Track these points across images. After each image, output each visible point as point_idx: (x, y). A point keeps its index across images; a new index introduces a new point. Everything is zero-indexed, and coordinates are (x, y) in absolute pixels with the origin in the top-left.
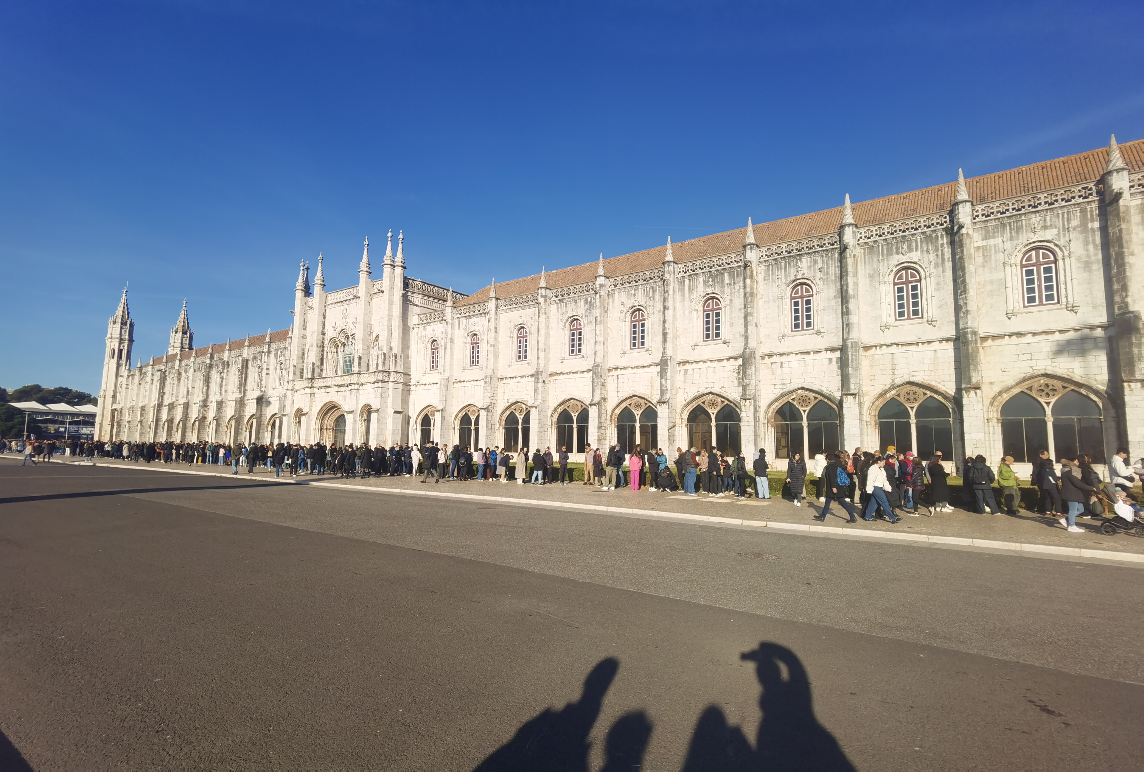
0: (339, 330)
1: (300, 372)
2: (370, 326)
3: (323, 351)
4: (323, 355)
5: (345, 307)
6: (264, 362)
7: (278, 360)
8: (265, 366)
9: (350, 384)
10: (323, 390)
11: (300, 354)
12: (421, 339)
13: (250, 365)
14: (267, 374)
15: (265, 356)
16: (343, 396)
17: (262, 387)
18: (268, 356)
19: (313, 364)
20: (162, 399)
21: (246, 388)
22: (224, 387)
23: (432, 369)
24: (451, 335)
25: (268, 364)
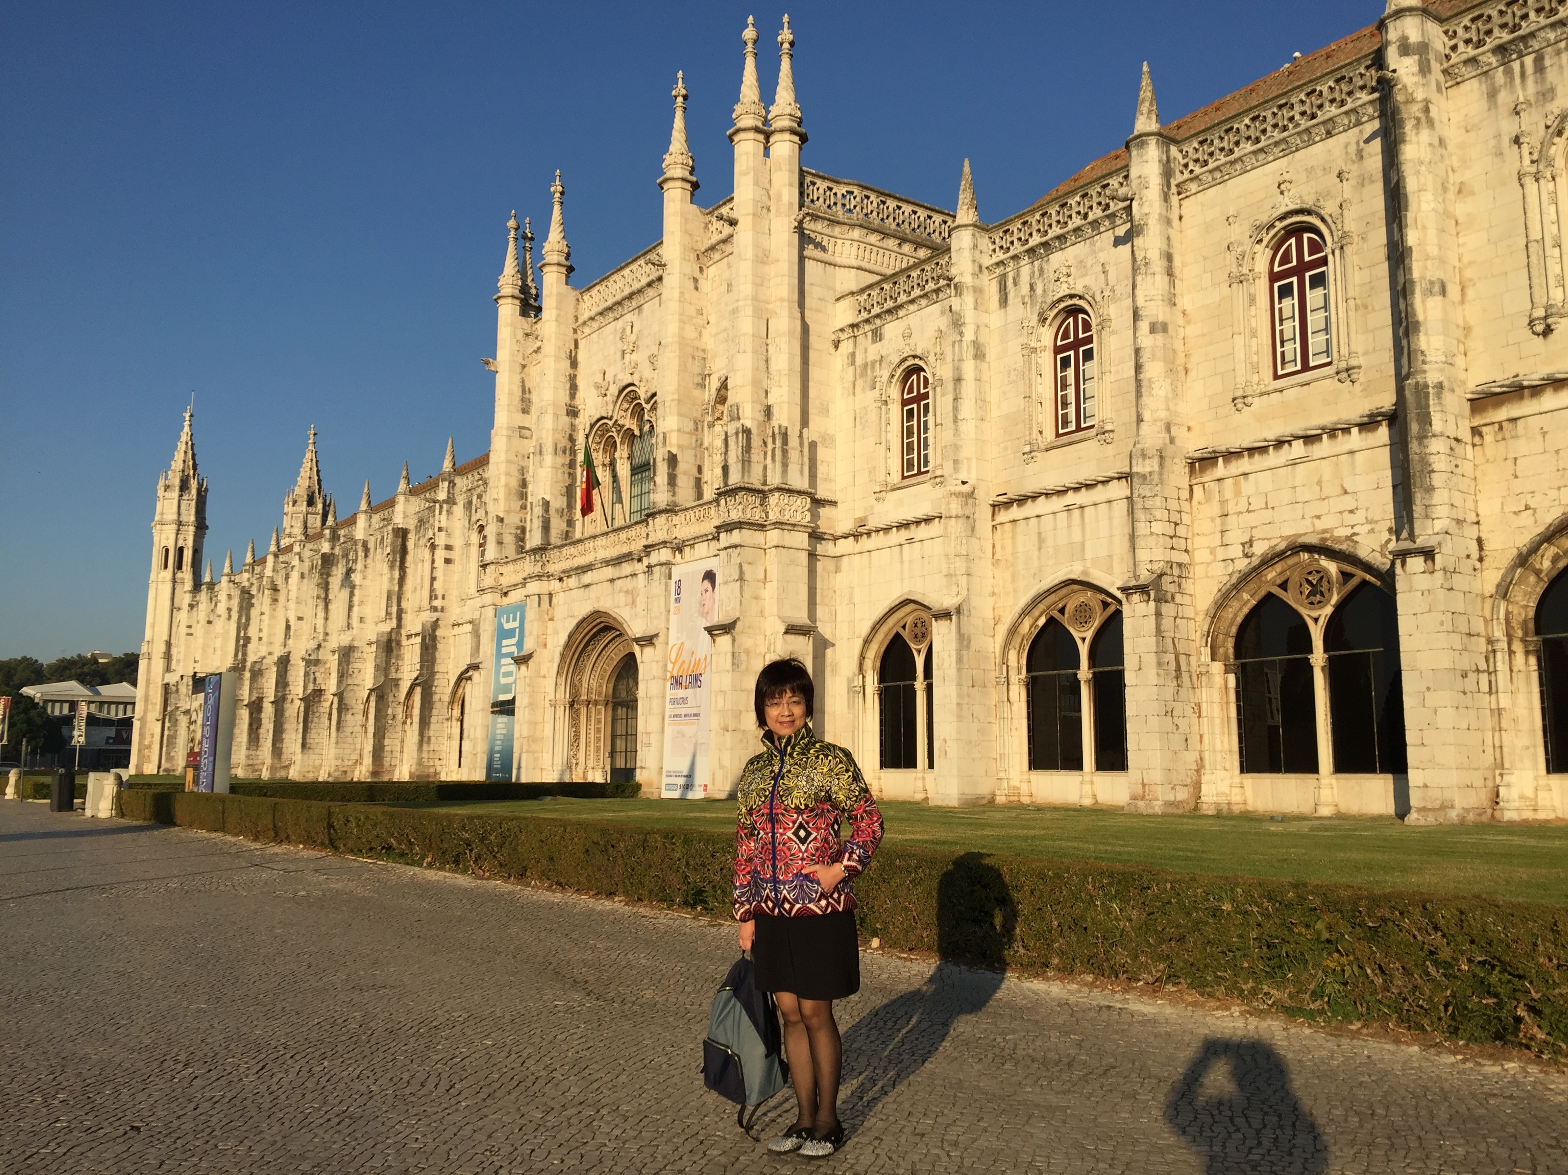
0: (614, 390)
1: (516, 536)
2: (701, 354)
5: (629, 317)
6: (440, 529)
7: (474, 519)
8: (441, 540)
9: (648, 549)
10: (572, 582)
11: (514, 483)
12: (864, 374)
13: (410, 545)
14: (448, 561)
15: (440, 514)
16: (627, 592)
18: (449, 512)
21: (404, 605)
22: (356, 609)
23: (906, 474)
24: (976, 333)
25: (449, 535)
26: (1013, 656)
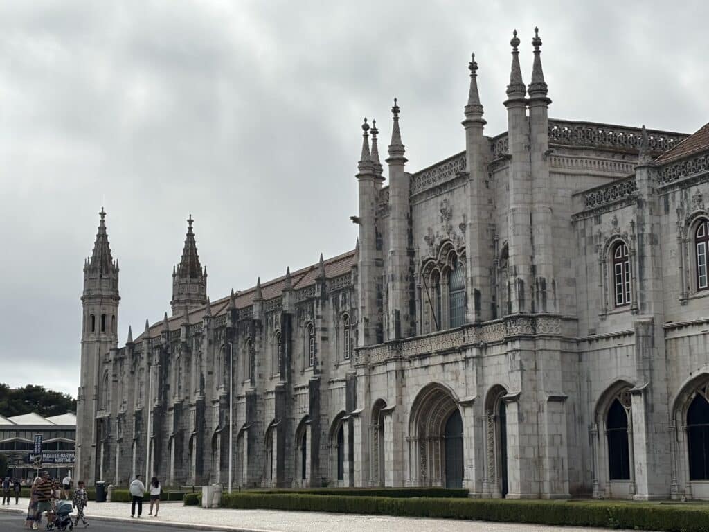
1: (377, 330)
3: (412, 286)
4: (413, 294)
6: (318, 317)
7: (341, 310)
8: (319, 324)
10: (417, 363)
11: (374, 296)
12: (591, 243)
13: (294, 324)
14: (324, 339)
15: (317, 307)
16: (452, 372)
17: (318, 364)
18: (323, 305)
19: (397, 313)
20: (166, 398)
21: (292, 367)
22: (256, 369)
23: (617, 304)
24: (652, 229)
25: (323, 321)
26: (679, 416)
